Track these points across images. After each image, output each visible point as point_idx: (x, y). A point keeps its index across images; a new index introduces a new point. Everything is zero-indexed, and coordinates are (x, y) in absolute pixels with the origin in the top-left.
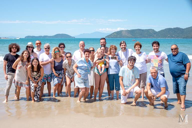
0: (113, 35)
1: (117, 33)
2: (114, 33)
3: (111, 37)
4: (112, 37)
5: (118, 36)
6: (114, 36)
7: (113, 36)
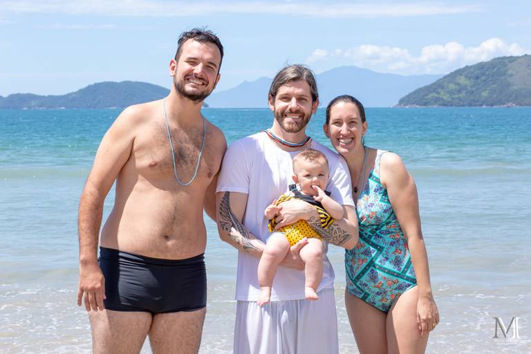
0: (452, 86)
1: (477, 78)
2: (459, 72)
3: (437, 100)
4: (446, 97)
5: (485, 94)
6: (459, 91)
7: (451, 93)
